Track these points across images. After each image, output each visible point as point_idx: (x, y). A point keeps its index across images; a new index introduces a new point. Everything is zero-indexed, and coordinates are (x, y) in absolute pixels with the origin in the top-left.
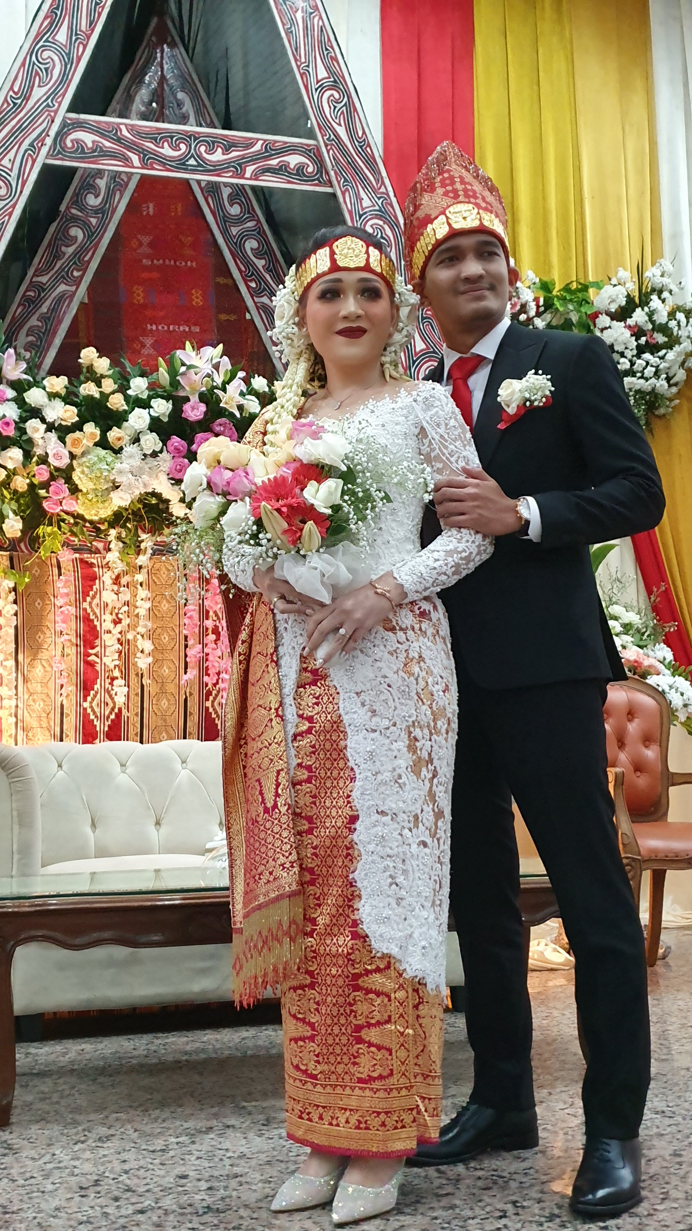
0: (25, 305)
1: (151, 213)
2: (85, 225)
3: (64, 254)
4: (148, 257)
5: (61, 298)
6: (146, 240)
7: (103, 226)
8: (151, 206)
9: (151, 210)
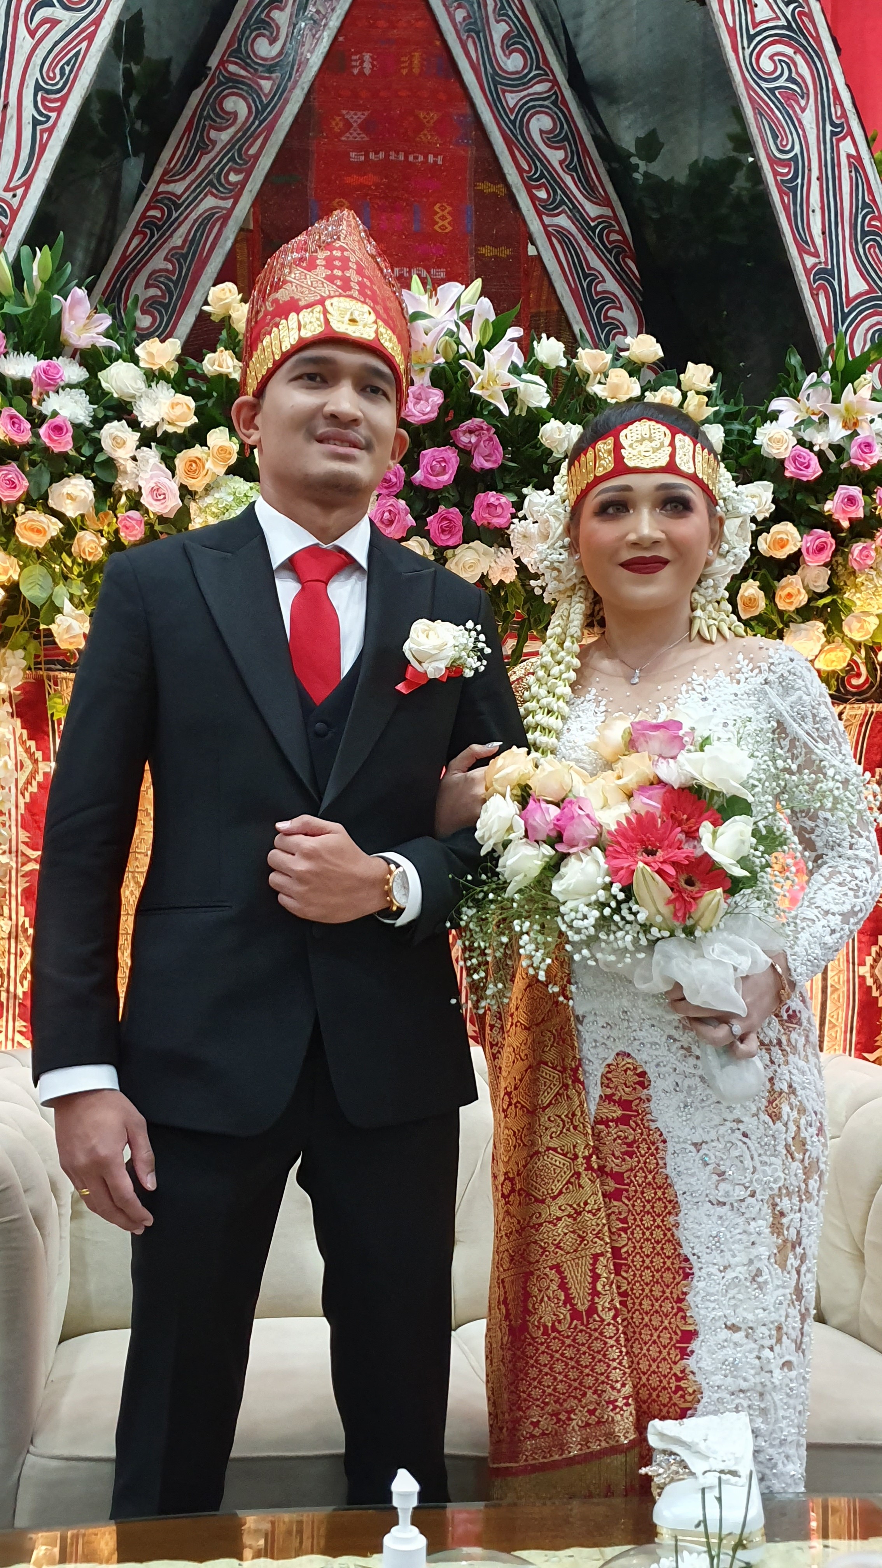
0: (145, 234)
1: (367, 72)
2: (251, 92)
3: (214, 143)
4: (361, 148)
5: (208, 219)
6: (357, 117)
7: (281, 93)
8: (367, 57)
9: (367, 66)
